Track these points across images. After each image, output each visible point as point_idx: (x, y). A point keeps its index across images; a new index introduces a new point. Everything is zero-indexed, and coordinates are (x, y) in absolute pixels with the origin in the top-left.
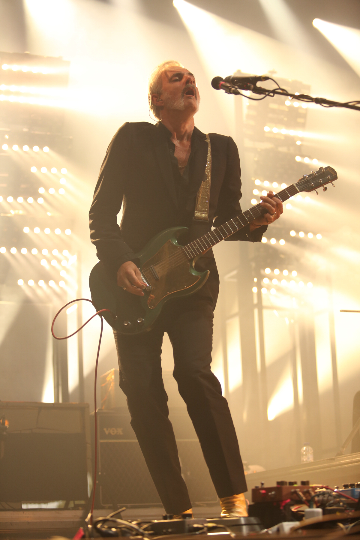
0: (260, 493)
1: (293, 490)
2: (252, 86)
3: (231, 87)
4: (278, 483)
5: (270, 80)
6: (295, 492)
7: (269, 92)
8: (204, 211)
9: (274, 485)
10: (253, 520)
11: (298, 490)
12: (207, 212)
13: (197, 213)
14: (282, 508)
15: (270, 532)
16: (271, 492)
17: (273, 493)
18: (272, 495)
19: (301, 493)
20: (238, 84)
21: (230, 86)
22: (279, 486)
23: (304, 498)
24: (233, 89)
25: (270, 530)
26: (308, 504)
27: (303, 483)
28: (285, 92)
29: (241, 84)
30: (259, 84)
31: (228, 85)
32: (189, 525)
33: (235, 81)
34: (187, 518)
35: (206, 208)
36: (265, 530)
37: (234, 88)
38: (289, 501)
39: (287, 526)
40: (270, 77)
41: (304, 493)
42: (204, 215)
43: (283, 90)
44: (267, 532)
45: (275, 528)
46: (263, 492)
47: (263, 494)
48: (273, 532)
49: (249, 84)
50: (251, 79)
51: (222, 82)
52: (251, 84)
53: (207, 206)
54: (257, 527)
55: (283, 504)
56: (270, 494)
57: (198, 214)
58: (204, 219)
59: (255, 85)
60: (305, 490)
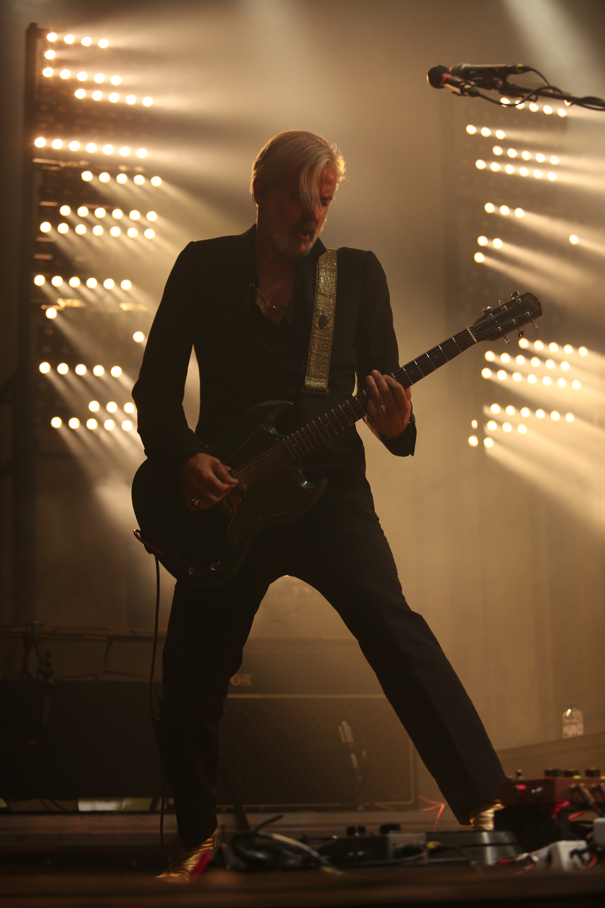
0: (515, 789)
1: (573, 786)
2: (501, 82)
3: (463, 84)
4: (547, 773)
5: (531, 73)
6: (578, 789)
7: (531, 93)
8: (320, 377)
9: (541, 776)
10: (504, 836)
11: (582, 785)
12: (326, 379)
13: (308, 379)
14: (554, 817)
15: (535, 858)
16: (535, 788)
17: (539, 790)
18: (537, 793)
19: (586, 791)
20: (475, 79)
21: (462, 82)
22: (550, 778)
23: (592, 800)
24: (467, 86)
25: (536, 855)
26: (600, 811)
27: (590, 773)
28: (557, 93)
29: (481, 78)
30: (512, 79)
31: (459, 80)
32: (394, 845)
33: (472, 72)
34: (391, 832)
35: (323, 373)
36: (525, 855)
37: (469, 84)
38: (566, 804)
39: (565, 848)
40: (532, 67)
41: (592, 791)
42: (322, 384)
43: (555, 89)
44: (529, 859)
45: (544, 852)
46: (521, 787)
47: (522, 791)
48: (541, 859)
49: (495, 79)
50: (498, 71)
51: (446, 76)
52: (498, 79)
53: (326, 369)
54: (511, 850)
55: (557, 810)
56: (533, 791)
57: (311, 383)
58: (320, 390)
59: (504, 80)
60: (594, 785)
